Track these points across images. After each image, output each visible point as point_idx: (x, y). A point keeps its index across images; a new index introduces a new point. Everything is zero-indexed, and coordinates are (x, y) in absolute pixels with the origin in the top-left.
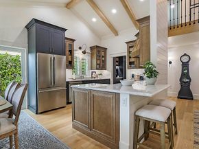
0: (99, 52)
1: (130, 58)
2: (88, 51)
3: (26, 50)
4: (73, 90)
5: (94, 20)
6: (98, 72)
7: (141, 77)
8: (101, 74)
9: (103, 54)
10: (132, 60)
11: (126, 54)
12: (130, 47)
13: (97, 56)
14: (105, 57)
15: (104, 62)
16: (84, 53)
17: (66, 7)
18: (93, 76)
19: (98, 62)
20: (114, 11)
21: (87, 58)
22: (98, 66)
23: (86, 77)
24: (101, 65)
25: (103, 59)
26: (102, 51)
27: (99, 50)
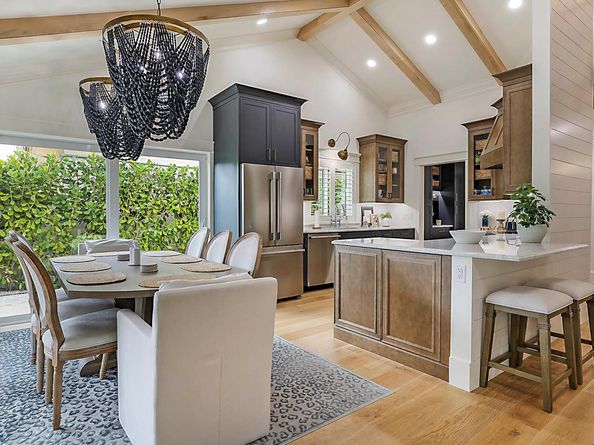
0: (382, 151)
1: (477, 167)
2: (354, 149)
3: (209, 155)
4: (338, 250)
5: (371, 63)
6: (380, 209)
7: (510, 224)
8: (388, 216)
9: (394, 157)
10: (484, 174)
11: (465, 157)
12: (477, 138)
13: (379, 163)
14: (400, 164)
15: (399, 179)
16: (343, 156)
17: (298, 37)
18: (367, 219)
19: (382, 182)
20: (431, 39)
22: (380, 191)
23: (346, 222)
24: (389, 190)
25: (395, 170)
26: (391, 148)
27: (385, 146)
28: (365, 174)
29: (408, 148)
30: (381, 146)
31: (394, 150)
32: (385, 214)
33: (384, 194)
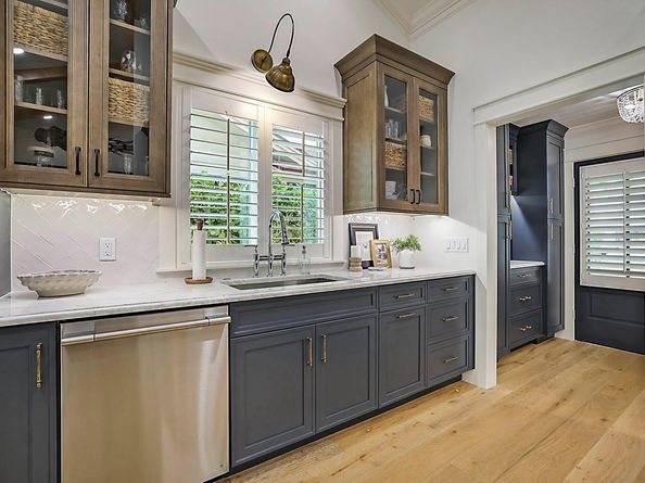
0: (396, 89)
6: (392, 226)
8: (411, 244)
9: (423, 109)
13: (387, 116)
14: (437, 126)
15: (434, 160)
18: (361, 251)
19: (394, 162)
22: (391, 185)
23: (302, 259)
24: (413, 183)
25: (427, 141)
26: (417, 84)
27: (400, 76)
28: (355, 144)
29: (455, 90)
30: (393, 73)
31: (423, 92)
32: (404, 240)
33: (402, 192)
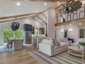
6: (42, 35)
14: (44, 31)
16: (37, 30)
21: (39, 31)
